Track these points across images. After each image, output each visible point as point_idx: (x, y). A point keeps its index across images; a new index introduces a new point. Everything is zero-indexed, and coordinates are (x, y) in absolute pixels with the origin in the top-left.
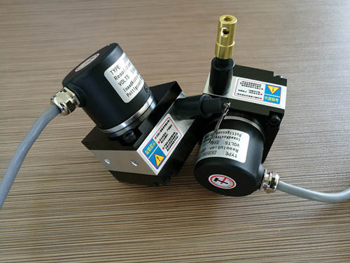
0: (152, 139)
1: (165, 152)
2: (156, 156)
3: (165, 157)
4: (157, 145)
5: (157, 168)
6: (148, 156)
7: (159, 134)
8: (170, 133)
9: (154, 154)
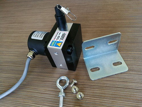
0: (53, 41)
1: (61, 41)
2: (57, 44)
3: (62, 42)
4: (56, 41)
5: (60, 47)
6: (53, 46)
7: (55, 38)
8: (61, 35)
9: (56, 44)
